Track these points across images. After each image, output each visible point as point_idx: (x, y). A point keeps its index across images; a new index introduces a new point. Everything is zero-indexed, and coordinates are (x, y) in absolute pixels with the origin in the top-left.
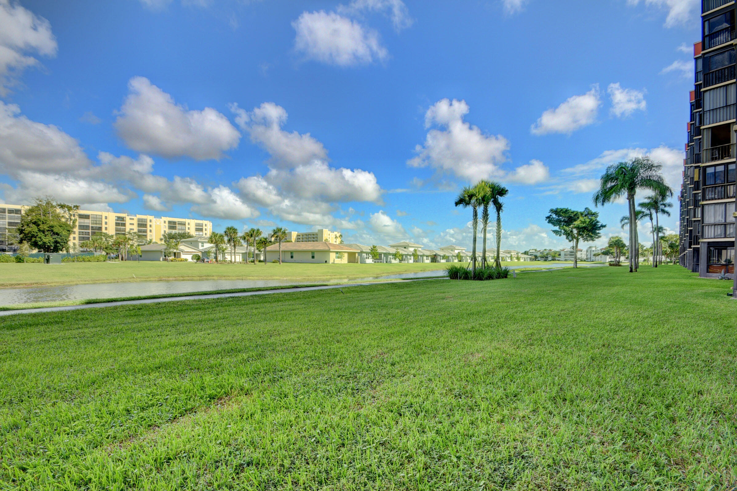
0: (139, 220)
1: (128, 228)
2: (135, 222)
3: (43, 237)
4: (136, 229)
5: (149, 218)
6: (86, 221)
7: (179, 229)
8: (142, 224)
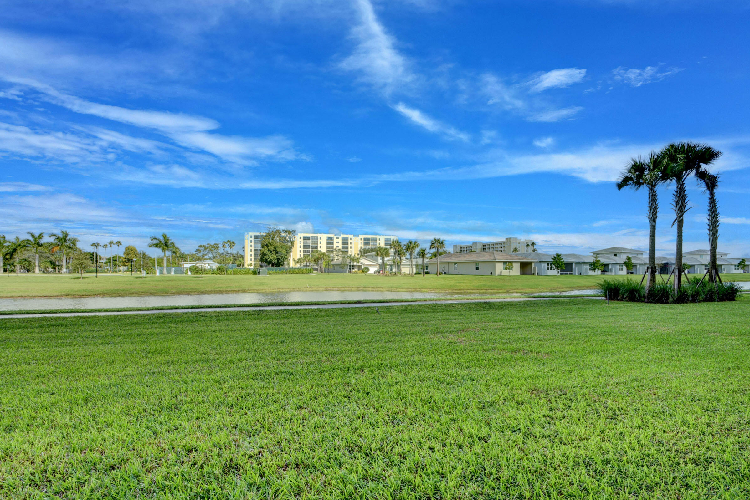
0: (343, 239)
1: (335, 245)
2: (340, 240)
3: (270, 255)
4: (340, 246)
5: (350, 236)
6: (308, 242)
7: (372, 245)
8: (345, 242)
